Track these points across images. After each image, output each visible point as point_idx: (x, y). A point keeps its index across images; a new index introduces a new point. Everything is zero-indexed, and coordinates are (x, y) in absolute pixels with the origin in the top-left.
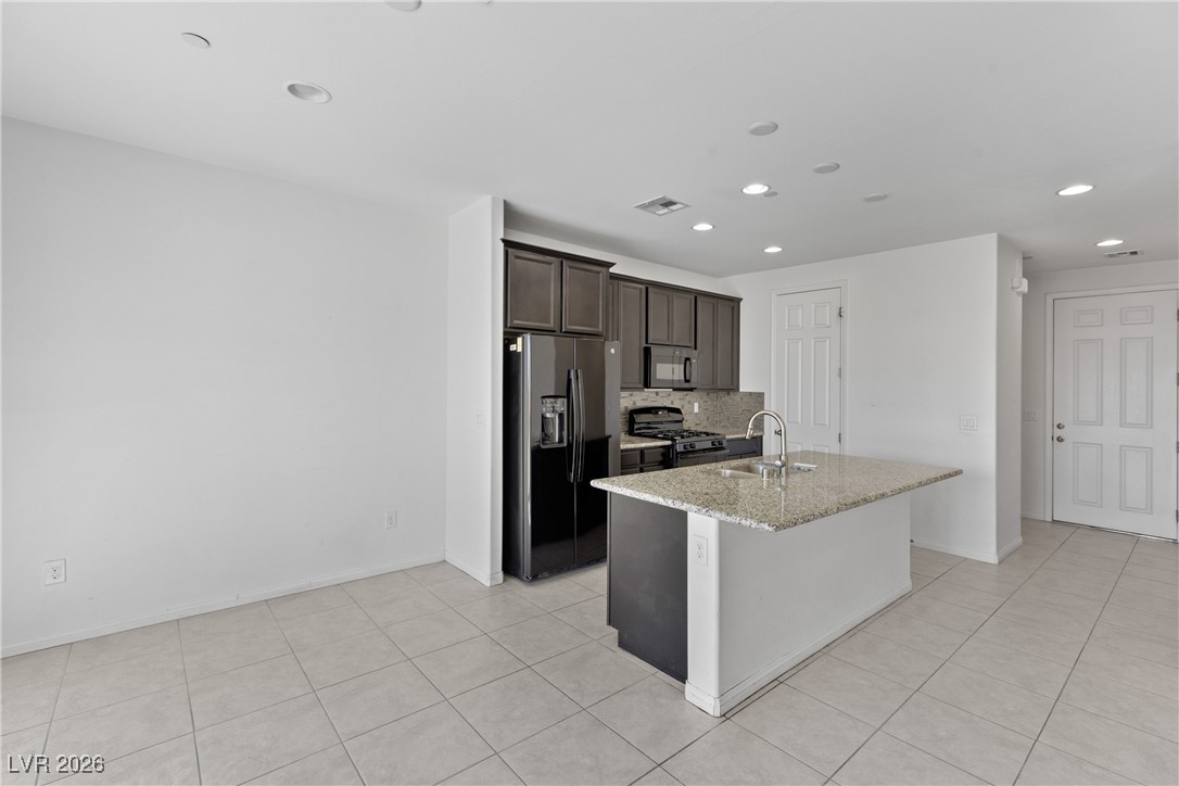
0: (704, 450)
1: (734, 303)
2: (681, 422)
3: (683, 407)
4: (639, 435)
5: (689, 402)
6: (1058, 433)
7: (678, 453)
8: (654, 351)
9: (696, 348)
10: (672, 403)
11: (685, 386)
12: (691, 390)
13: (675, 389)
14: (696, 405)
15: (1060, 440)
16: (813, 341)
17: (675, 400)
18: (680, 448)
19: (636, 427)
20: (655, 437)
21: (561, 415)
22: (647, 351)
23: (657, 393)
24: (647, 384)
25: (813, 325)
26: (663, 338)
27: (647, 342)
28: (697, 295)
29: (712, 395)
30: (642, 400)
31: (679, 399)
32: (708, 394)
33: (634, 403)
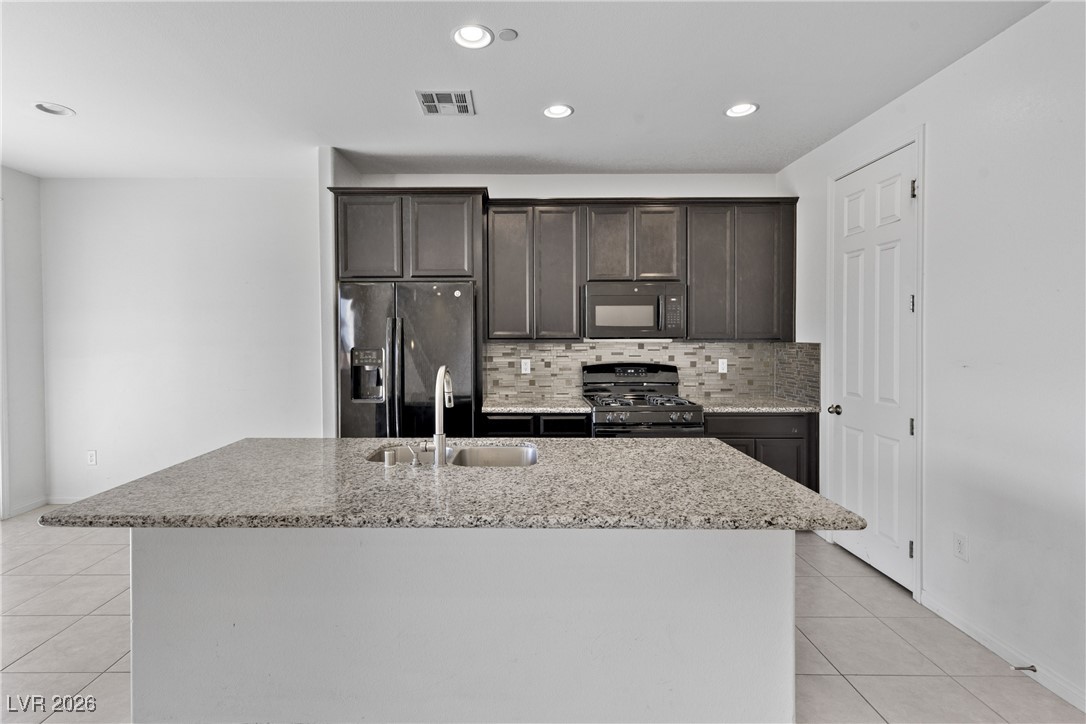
1: (781, 206)
2: (675, 384)
3: (694, 364)
5: (708, 358)
7: (593, 424)
8: (591, 290)
14: (723, 363)
16: (878, 250)
18: (597, 419)
23: (641, 346)
24: (582, 334)
25: (878, 222)
27: (586, 280)
28: (689, 206)
30: (613, 354)
31: (686, 354)
32: (750, 347)
33: (599, 358)
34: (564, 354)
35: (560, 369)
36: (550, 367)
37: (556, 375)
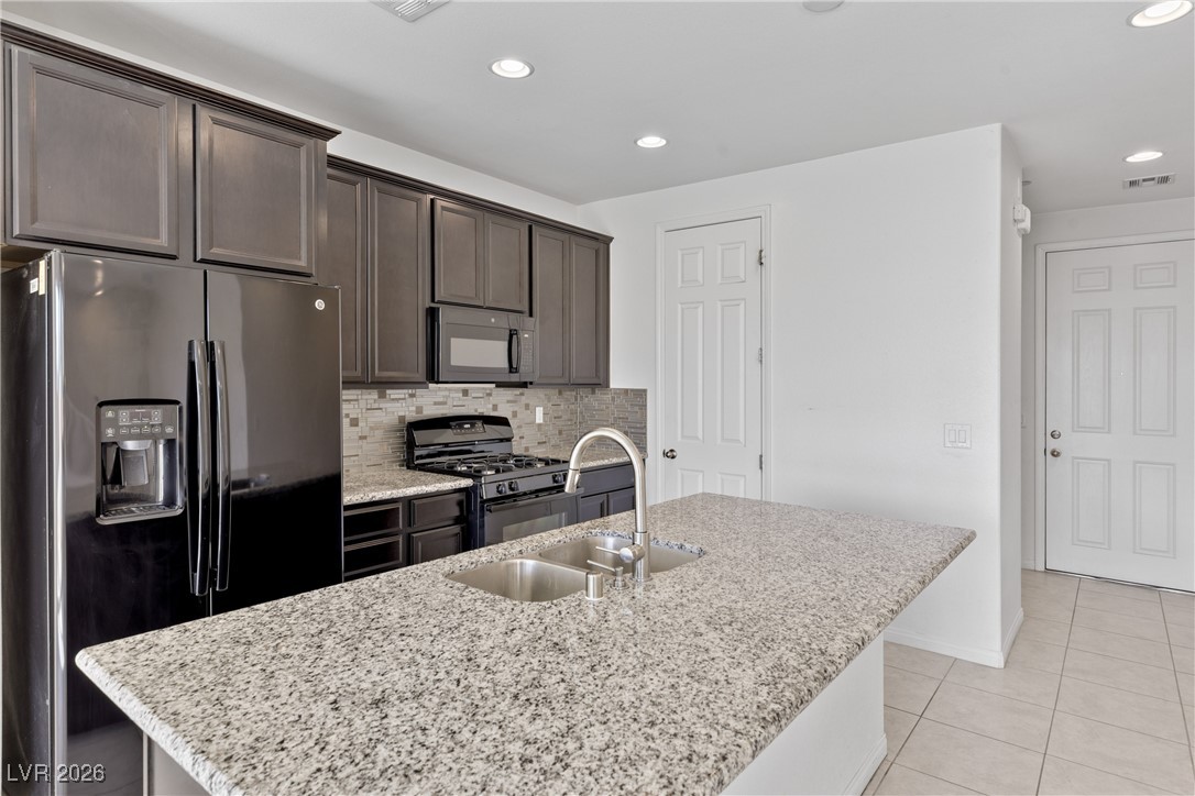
0: (537, 492)
1: (600, 243)
2: (509, 440)
3: (515, 414)
4: (422, 468)
5: (527, 406)
6: (1053, 444)
7: (483, 502)
8: (445, 316)
9: (531, 315)
10: (495, 407)
11: (513, 379)
12: (524, 385)
13: (500, 385)
14: (539, 411)
15: (1055, 454)
16: (719, 304)
17: (500, 402)
18: (488, 492)
19: (417, 453)
20: (451, 471)
21: (170, 444)
22: (432, 314)
23: (465, 393)
24: (432, 376)
25: (719, 281)
26: (466, 292)
27: (433, 300)
28: (534, 224)
29: (568, 394)
30: (435, 404)
31: (508, 402)
32: (560, 393)
33: (419, 410)
34: (376, 406)
35: (371, 428)
36: (357, 425)
37: (365, 438)
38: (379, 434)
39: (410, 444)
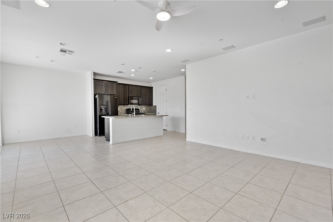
1: (151, 88)
9: (141, 97)
10: (137, 108)
12: (141, 105)
13: (137, 105)
14: (144, 108)
21: (105, 108)
24: (129, 104)
27: (129, 96)
28: (141, 87)
29: (148, 106)
30: (130, 107)
38: (124, 110)
39: (127, 111)
